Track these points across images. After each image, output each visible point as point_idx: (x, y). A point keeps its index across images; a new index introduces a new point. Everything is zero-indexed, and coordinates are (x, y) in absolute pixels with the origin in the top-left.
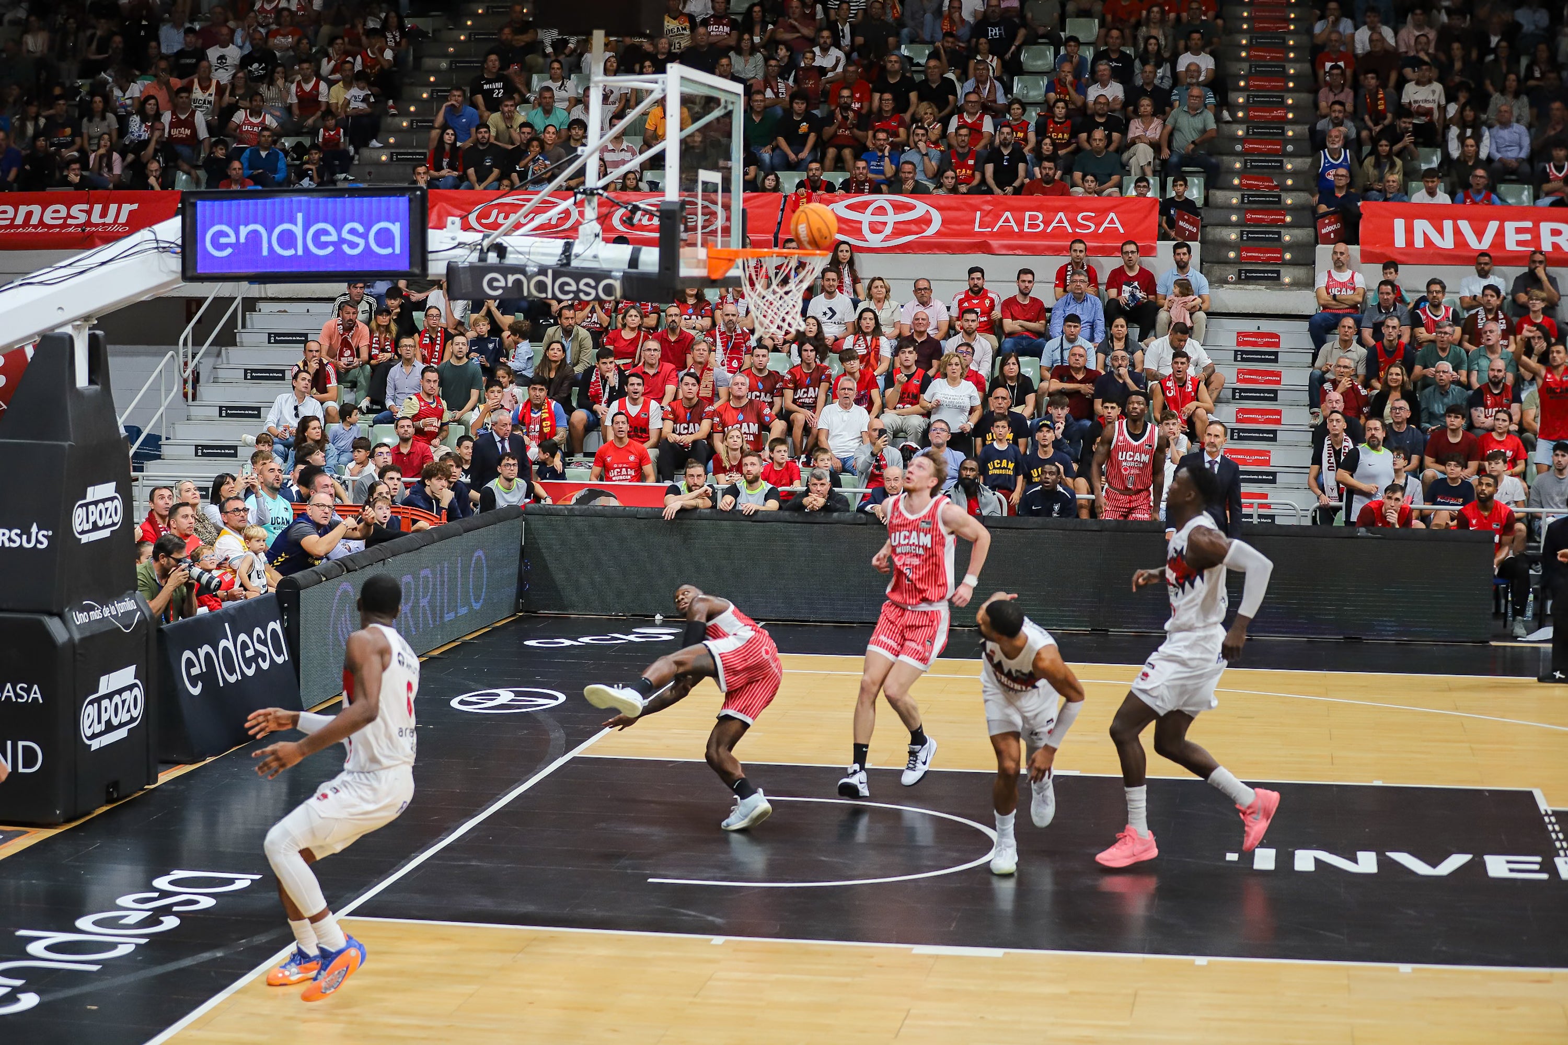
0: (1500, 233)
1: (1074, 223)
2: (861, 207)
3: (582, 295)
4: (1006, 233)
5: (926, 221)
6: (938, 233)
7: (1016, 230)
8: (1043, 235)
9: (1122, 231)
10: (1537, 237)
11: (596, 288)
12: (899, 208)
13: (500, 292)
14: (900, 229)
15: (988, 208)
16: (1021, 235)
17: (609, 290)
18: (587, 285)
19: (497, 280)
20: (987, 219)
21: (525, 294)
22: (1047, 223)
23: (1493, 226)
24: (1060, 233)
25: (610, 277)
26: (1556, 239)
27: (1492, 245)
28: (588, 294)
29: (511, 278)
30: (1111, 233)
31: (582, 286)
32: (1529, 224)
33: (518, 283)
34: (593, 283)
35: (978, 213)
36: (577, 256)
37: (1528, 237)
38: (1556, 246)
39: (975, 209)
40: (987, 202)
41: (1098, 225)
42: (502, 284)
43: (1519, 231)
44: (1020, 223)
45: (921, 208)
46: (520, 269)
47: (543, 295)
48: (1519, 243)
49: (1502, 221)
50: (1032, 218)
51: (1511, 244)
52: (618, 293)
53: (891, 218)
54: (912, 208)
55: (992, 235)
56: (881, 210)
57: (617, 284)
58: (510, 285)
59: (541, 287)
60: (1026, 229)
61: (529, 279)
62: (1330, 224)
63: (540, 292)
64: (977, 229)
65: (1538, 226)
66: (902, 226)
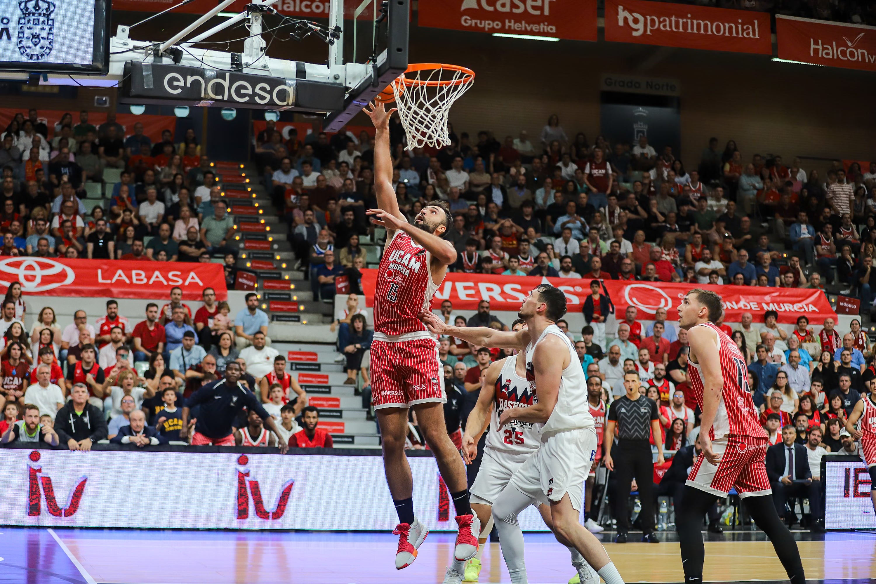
0: (454, 289)
1: (168, 279)
2: (17, 265)
3: (257, 98)
4: (121, 283)
5: (62, 276)
6: (74, 283)
7: (128, 281)
8: (147, 285)
9: (201, 284)
10: (478, 292)
11: (270, 93)
12: (43, 266)
13: (179, 91)
14: (46, 280)
15: (105, 267)
16: (132, 285)
17: (282, 95)
18: (263, 89)
19: (178, 80)
20: (106, 275)
21: (203, 95)
22: (149, 278)
23: (448, 285)
24: (157, 284)
25: (285, 84)
26: (491, 293)
27: (451, 296)
28: (262, 98)
29: (190, 79)
30: (194, 285)
31: (257, 90)
32: (471, 284)
33: (196, 83)
34: (268, 88)
35: (99, 272)
36: (247, 65)
37: (472, 292)
38: (491, 297)
39: (97, 268)
40: (105, 264)
41: (184, 280)
42: (182, 84)
43: (466, 288)
44: (130, 277)
45: (58, 267)
46: (200, 72)
47: (220, 97)
48: (468, 296)
49: (454, 282)
50: (138, 275)
51: (462, 295)
52: (291, 99)
53: (39, 273)
54: (51, 266)
55: (111, 284)
56: (30, 267)
57: (291, 91)
58: (189, 85)
59: (218, 89)
60: (135, 281)
61: (207, 82)
62: (342, 282)
63: (216, 94)
64: (100, 280)
65: (477, 286)
66: (47, 278)
